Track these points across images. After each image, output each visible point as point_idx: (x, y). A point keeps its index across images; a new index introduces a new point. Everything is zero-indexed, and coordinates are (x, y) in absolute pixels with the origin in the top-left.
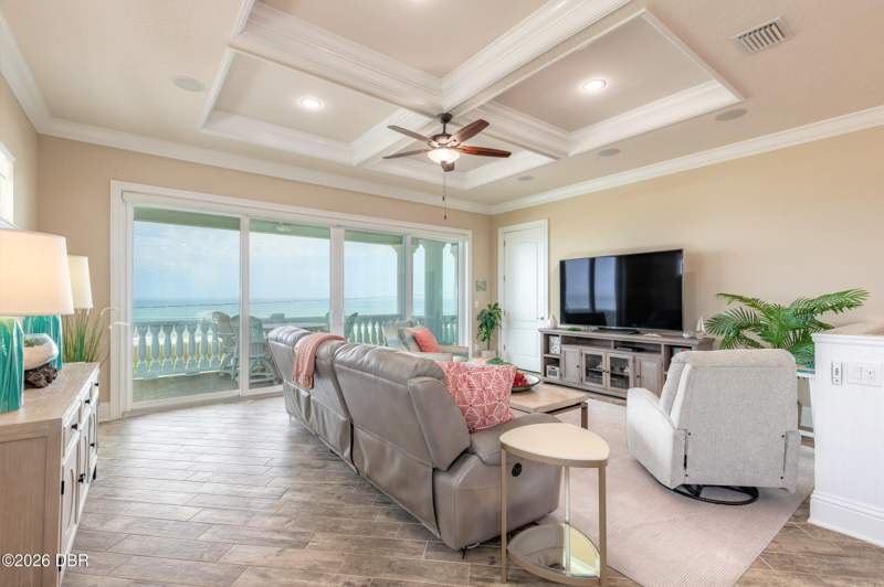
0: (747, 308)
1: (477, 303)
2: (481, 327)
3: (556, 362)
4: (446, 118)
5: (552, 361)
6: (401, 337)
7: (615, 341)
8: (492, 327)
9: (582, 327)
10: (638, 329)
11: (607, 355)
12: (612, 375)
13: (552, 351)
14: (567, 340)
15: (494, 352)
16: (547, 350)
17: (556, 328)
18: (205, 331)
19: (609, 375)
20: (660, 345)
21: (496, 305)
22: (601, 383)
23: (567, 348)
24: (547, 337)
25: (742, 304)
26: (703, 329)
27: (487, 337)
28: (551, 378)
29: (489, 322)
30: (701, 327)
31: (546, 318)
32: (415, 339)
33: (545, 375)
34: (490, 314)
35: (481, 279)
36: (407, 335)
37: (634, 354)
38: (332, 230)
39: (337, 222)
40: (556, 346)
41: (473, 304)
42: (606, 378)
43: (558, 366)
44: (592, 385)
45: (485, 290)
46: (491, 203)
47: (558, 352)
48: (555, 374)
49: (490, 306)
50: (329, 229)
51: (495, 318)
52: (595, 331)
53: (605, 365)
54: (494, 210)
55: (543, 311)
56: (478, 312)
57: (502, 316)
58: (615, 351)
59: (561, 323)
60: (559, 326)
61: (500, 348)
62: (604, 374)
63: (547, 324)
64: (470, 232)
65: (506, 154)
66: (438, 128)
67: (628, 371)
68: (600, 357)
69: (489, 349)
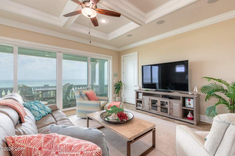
0: (218, 83)
1: (114, 81)
2: (116, 89)
3: (141, 102)
5: (139, 102)
6: (81, 95)
7: (162, 95)
8: (119, 89)
9: (149, 89)
10: (170, 90)
11: (159, 100)
12: (161, 108)
13: (139, 98)
14: (145, 94)
15: (120, 97)
16: (137, 97)
17: (140, 90)
19: (160, 108)
20: (180, 97)
21: (121, 81)
22: (157, 110)
23: (144, 97)
24: (137, 93)
25: (215, 81)
26: (197, 91)
27: (118, 92)
28: (139, 107)
29: (118, 87)
30: (196, 90)
31: (137, 86)
32: (87, 95)
33: (137, 107)
34: (119, 85)
35: (115, 73)
36: (83, 93)
37: (170, 100)
38: (57, 53)
39: (59, 50)
40: (141, 96)
41: (113, 81)
42: (159, 109)
43: (141, 103)
44: (154, 111)
45: (117, 76)
46: (119, 47)
47: (141, 98)
48: (140, 106)
49: (118, 82)
50: (56, 53)
51: (120, 86)
52: (154, 91)
53: (159, 104)
54: (120, 50)
55: (136, 84)
56: (114, 84)
57: (123, 86)
58: (162, 99)
59: (142, 88)
60: (142, 89)
61: (122, 96)
62: (158, 107)
63: (137, 88)
64: (112, 57)
67: (167, 106)
68: (157, 101)
69: (118, 96)
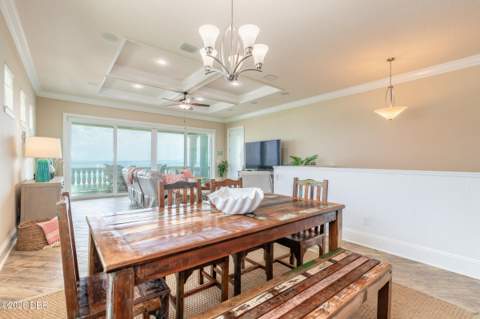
1: (218, 161)
4: (186, 93)
18: (100, 172)
21: (227, 161)
29: (222, 169)
34: (223, 166)
45: (222, 155)
46: (225, 118)
49: (223, 162)
54: (227, 121)
65: (208, 106)
66: (182, 96)
